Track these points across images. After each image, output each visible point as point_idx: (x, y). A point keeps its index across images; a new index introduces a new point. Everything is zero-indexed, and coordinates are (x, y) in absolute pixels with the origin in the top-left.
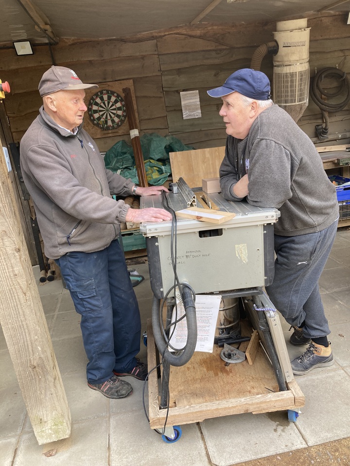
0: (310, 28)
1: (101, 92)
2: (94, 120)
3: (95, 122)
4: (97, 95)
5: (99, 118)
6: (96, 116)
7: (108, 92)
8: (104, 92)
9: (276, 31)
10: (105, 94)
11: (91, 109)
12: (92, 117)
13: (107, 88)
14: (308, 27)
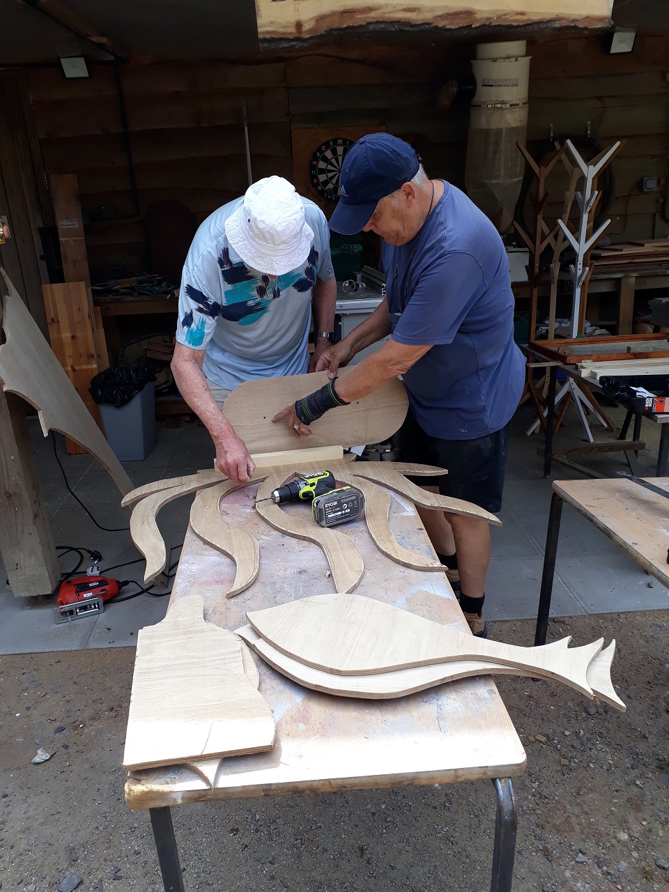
0: (531, 57)
1: (335, 141)
2: (318, 184)
3: (320, 188)
4: (327, 145)
5: (326, 183)
6: (322, 178)
7: (344, 143)
8: (340, 141)
9: (475, 58)
10: (340, 145)
11: (316, 166)
12: (315, 181)
13: (344, 137)
14: (526, 56)
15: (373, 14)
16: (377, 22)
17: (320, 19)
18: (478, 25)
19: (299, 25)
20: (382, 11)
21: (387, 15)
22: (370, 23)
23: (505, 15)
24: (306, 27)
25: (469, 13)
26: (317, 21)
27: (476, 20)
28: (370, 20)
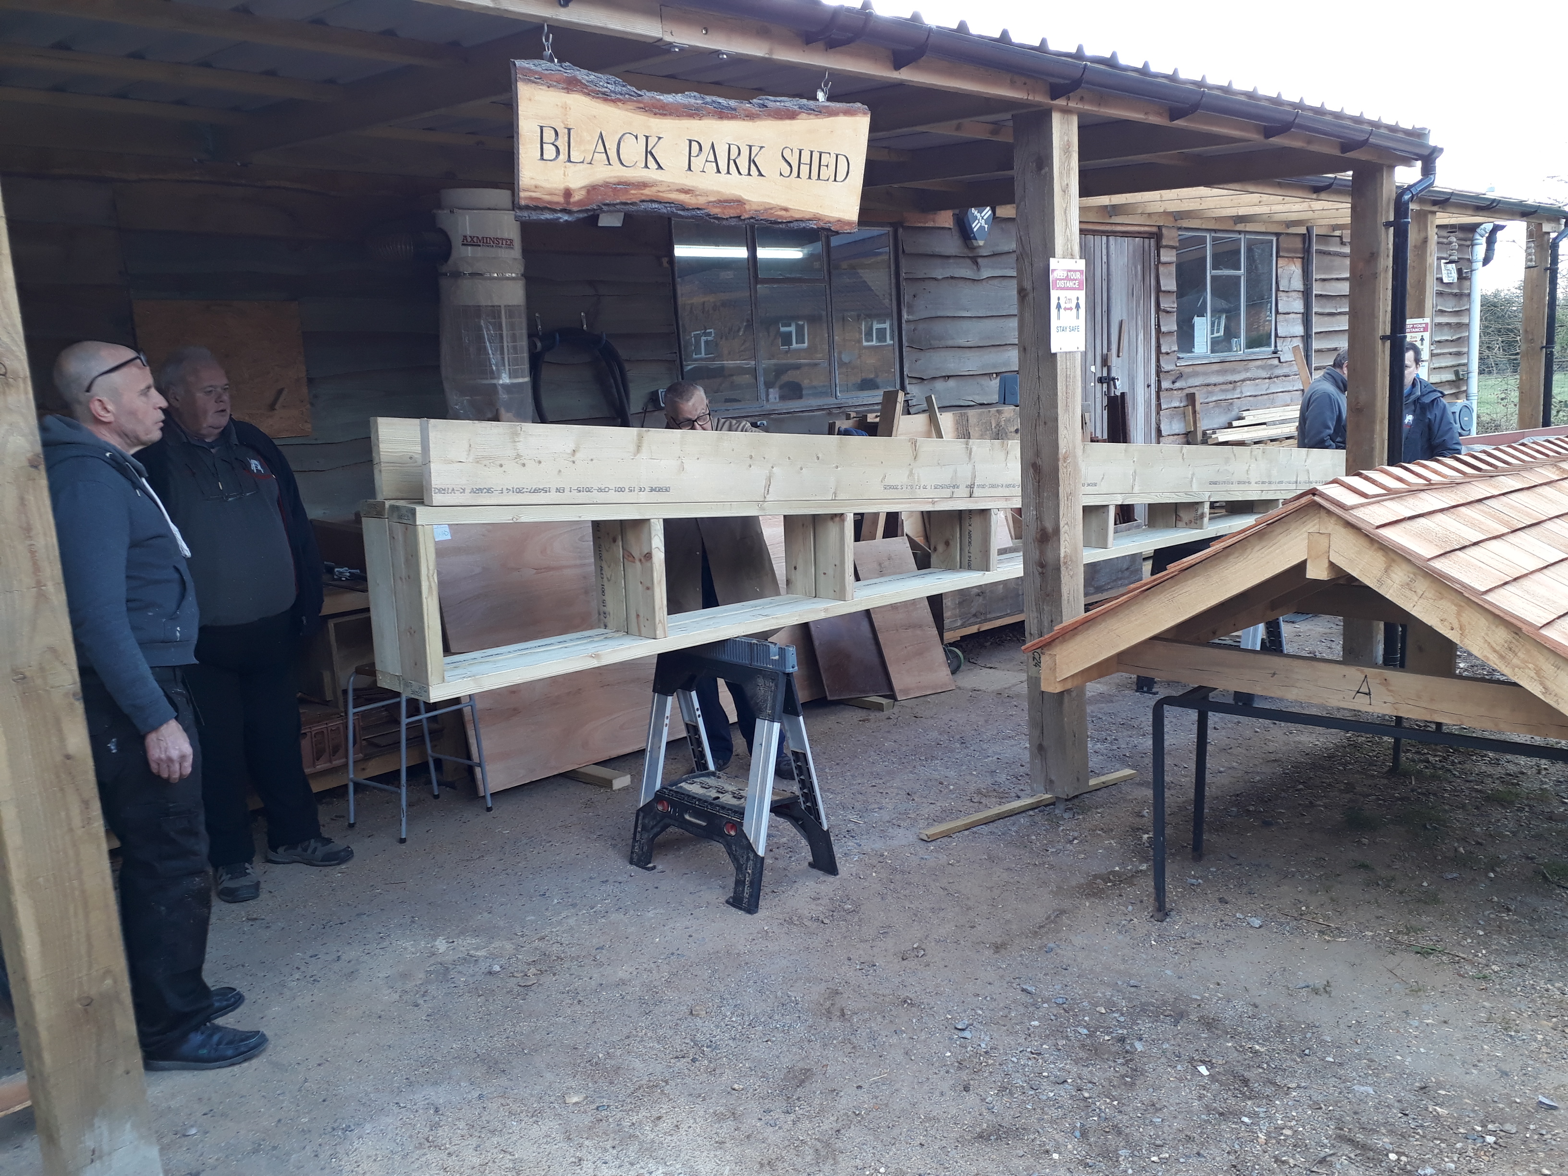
15: (647, 191)
16: (652, 201)
17: (592, 189)
18: (747, 216)
19: (568, 193)
20: (657, 188)
21: (661, 194)
22: (643, 201)
23: (771, 209)
24: (576, 197)
25: (740, 202)
26: (588, 192)
27: (745, 211)
28: (643, 198)
